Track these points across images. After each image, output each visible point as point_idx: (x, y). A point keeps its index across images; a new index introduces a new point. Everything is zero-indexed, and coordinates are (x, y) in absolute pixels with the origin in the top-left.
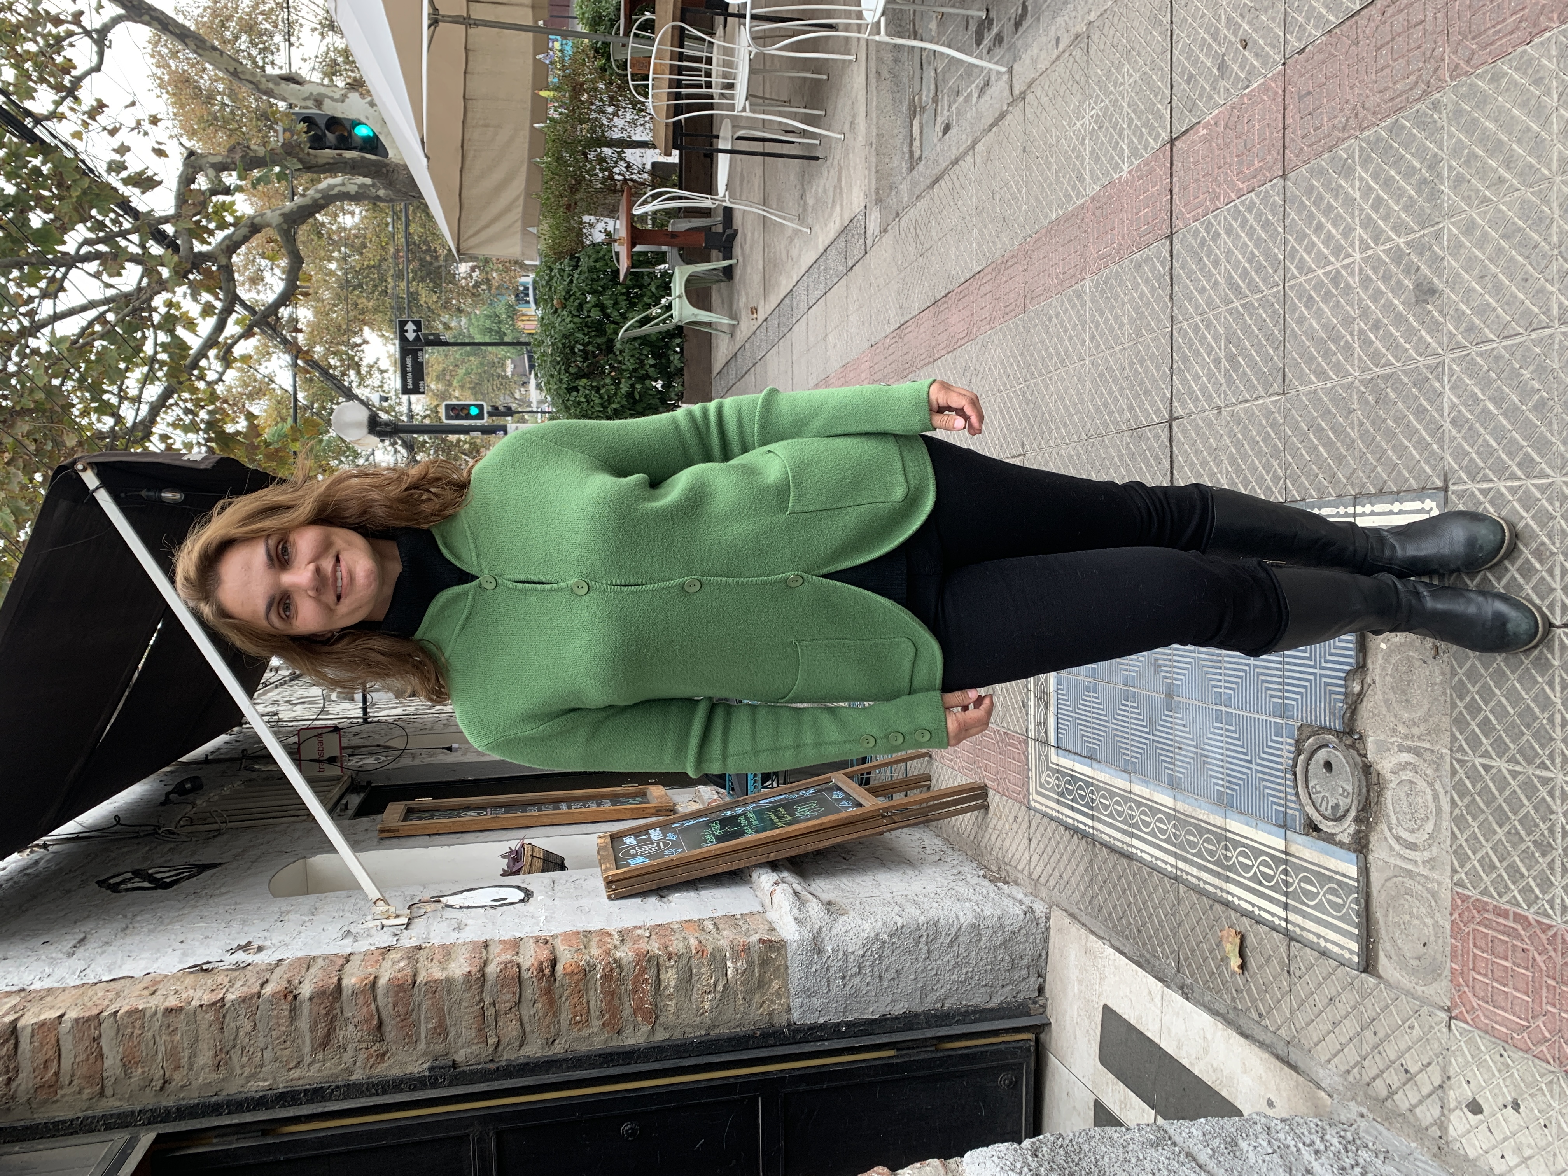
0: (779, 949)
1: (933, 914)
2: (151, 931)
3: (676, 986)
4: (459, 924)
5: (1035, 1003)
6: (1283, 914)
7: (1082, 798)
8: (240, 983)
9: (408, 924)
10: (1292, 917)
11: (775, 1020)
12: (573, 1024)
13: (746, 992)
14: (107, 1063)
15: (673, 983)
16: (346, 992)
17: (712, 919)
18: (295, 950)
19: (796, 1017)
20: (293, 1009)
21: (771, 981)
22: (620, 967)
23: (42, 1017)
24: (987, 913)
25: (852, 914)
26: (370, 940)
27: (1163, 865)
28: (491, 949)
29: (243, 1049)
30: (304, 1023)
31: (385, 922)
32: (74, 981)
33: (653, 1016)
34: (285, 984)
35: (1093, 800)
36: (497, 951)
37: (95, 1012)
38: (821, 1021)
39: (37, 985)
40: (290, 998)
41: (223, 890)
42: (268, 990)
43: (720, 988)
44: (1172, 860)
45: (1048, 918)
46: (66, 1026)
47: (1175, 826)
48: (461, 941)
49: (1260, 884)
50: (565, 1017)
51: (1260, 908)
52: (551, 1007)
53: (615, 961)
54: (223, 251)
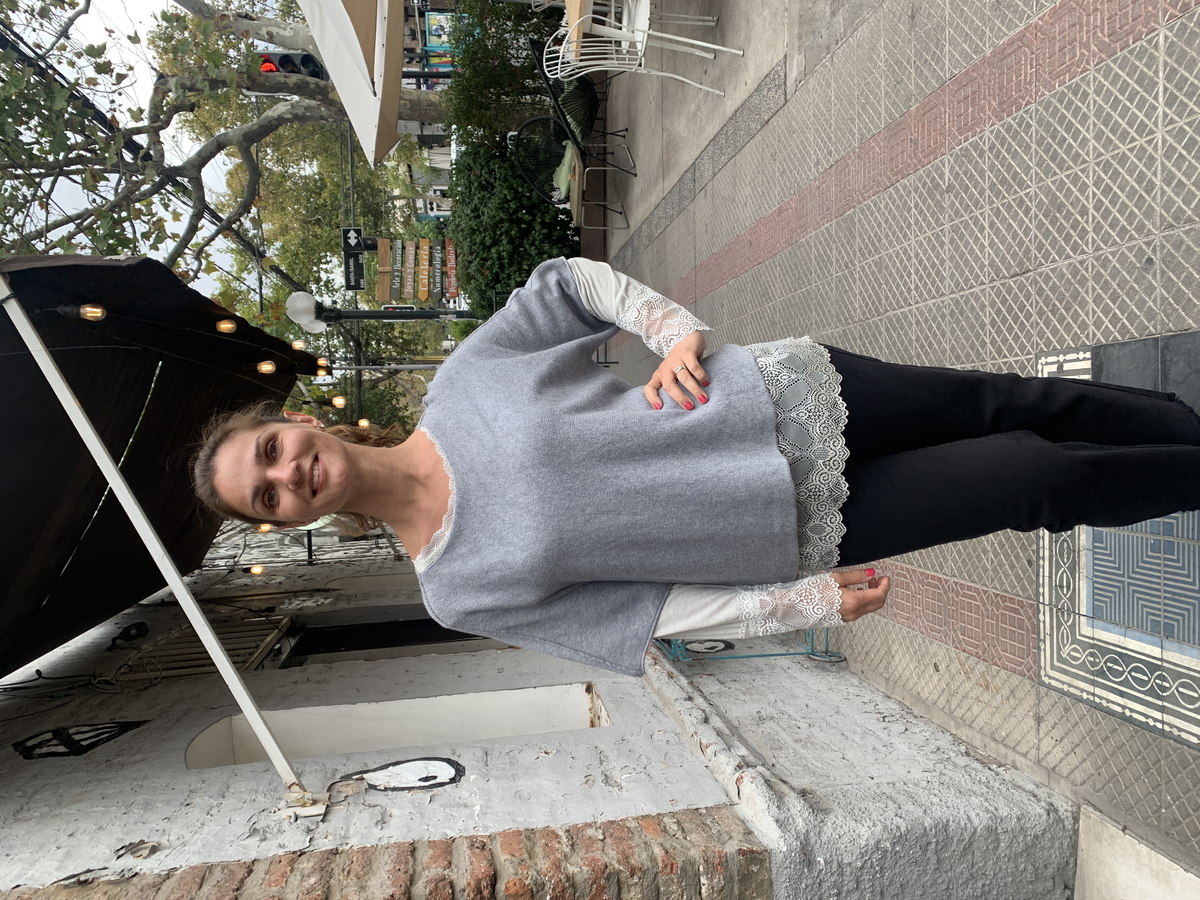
0: (762, 861)
1: (938, 813)
2: (43, 817)
4: (383, 814)
7: (1143, 682)
9: (326, 814)
17: (673, 814)
18: (191, 854)
22: (573, 886)
25: (840, 812)
26: (280, 840)
28: (419, 854)
31: (300, 811)
35: (1164, 689)
36: (426, 859)
41: (137, 758)
45: (1076, 818)
48: (385, 842)
53: (568, 878)
54: (194, 166)
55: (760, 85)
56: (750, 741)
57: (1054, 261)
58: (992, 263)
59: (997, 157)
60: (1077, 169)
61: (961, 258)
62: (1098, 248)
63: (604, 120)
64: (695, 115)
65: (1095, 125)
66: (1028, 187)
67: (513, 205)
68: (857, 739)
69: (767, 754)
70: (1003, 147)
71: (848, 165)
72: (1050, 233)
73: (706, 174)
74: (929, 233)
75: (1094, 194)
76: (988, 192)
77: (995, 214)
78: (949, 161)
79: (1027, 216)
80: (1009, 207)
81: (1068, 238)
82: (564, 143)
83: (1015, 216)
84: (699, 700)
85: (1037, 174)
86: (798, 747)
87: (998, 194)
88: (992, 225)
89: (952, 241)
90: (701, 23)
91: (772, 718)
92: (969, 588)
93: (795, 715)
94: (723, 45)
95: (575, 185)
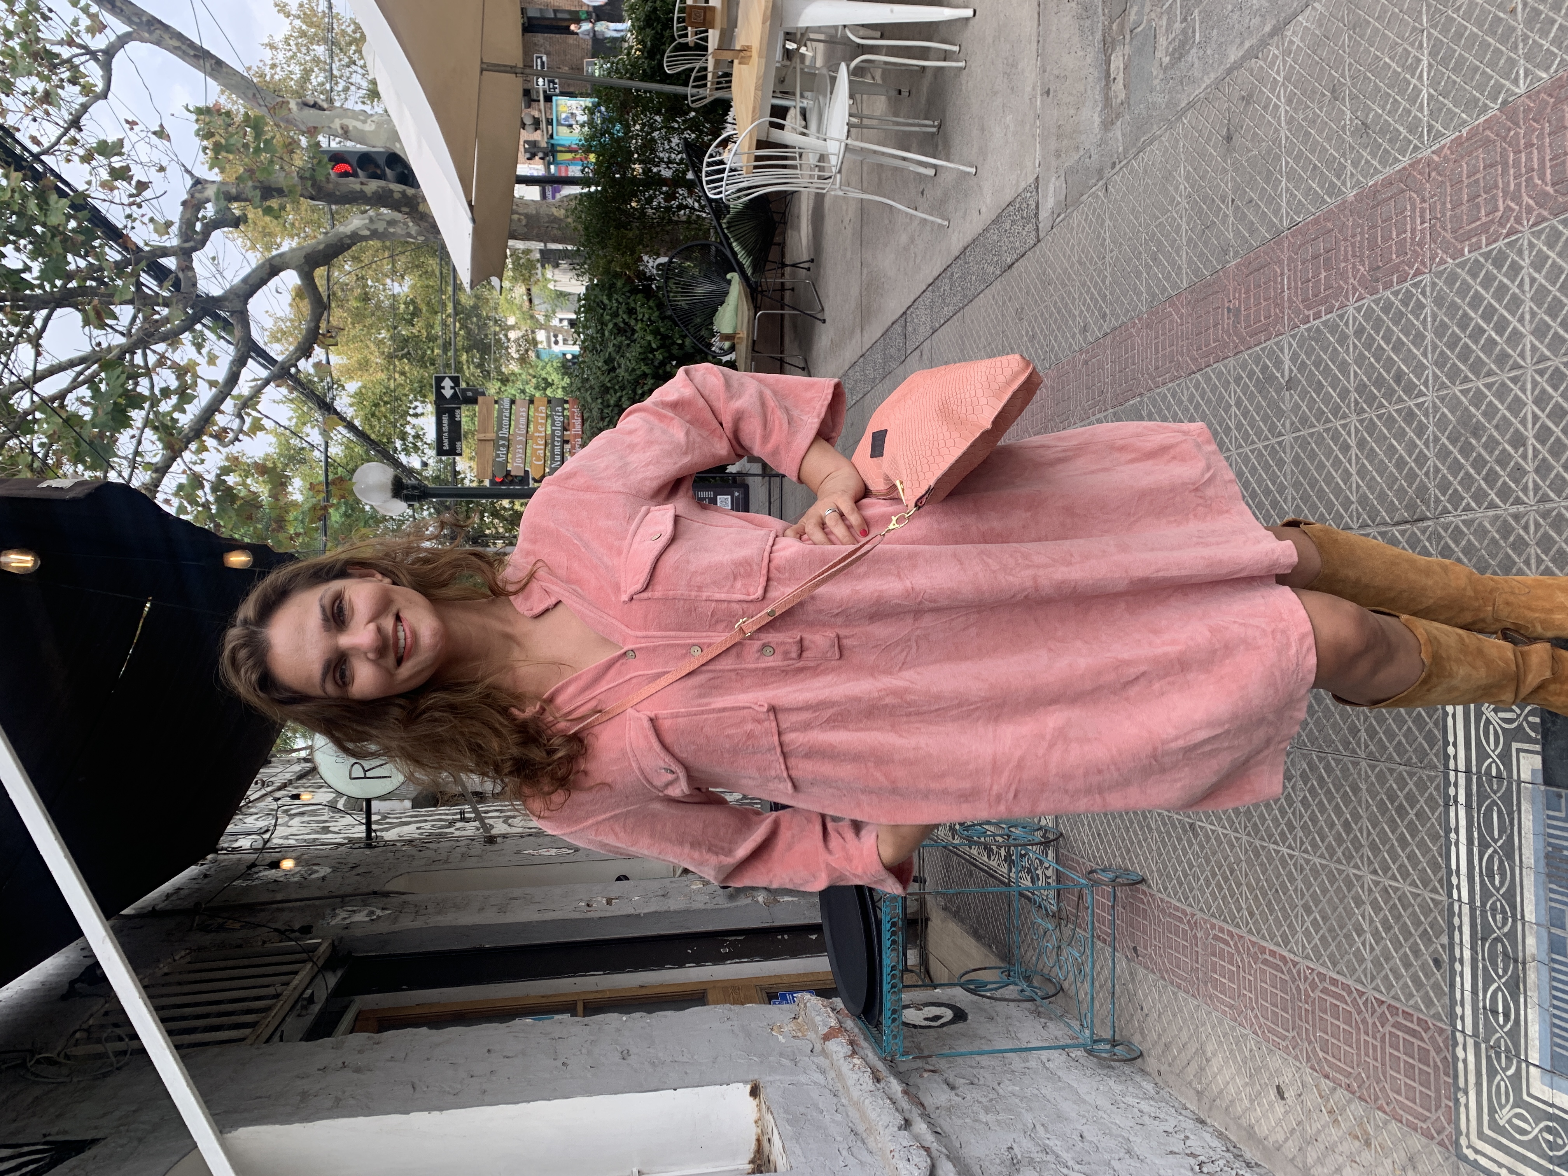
54: (238, 296)
55: (999, 215)
57: (1468, 508)
58: (1363, 500)
59: (1368, 346)
60: (1505, 377)
61: (1312, 487)
62: (1545, 499)
63: (782, 245)
64: (906, 249)
65: (1533, 314)
66: (1421, 394)
67: (659, 356)
70: (1377, 332)
71: (1131, 336)
72: (1461, 467)
73: (922, 329)
74: (1260, 445)
75: (1536, 417)
76: (1354, 395)
77: (1367, 429)
78: (1291, 345)
79: (1420, 438)
80: (1390, 421)
81: (1491, 478)
82: (729, 276)
83: (1400, 435)
84: (920, 1127)
85: (1436, 377)
87: (1371, 400)
88: (1362, 444)
89: (1297, 460)
90: (917, 129)
91: (1031, 1161)
92: (1334, 982)
94: (948, 160)
95: (743, 334)
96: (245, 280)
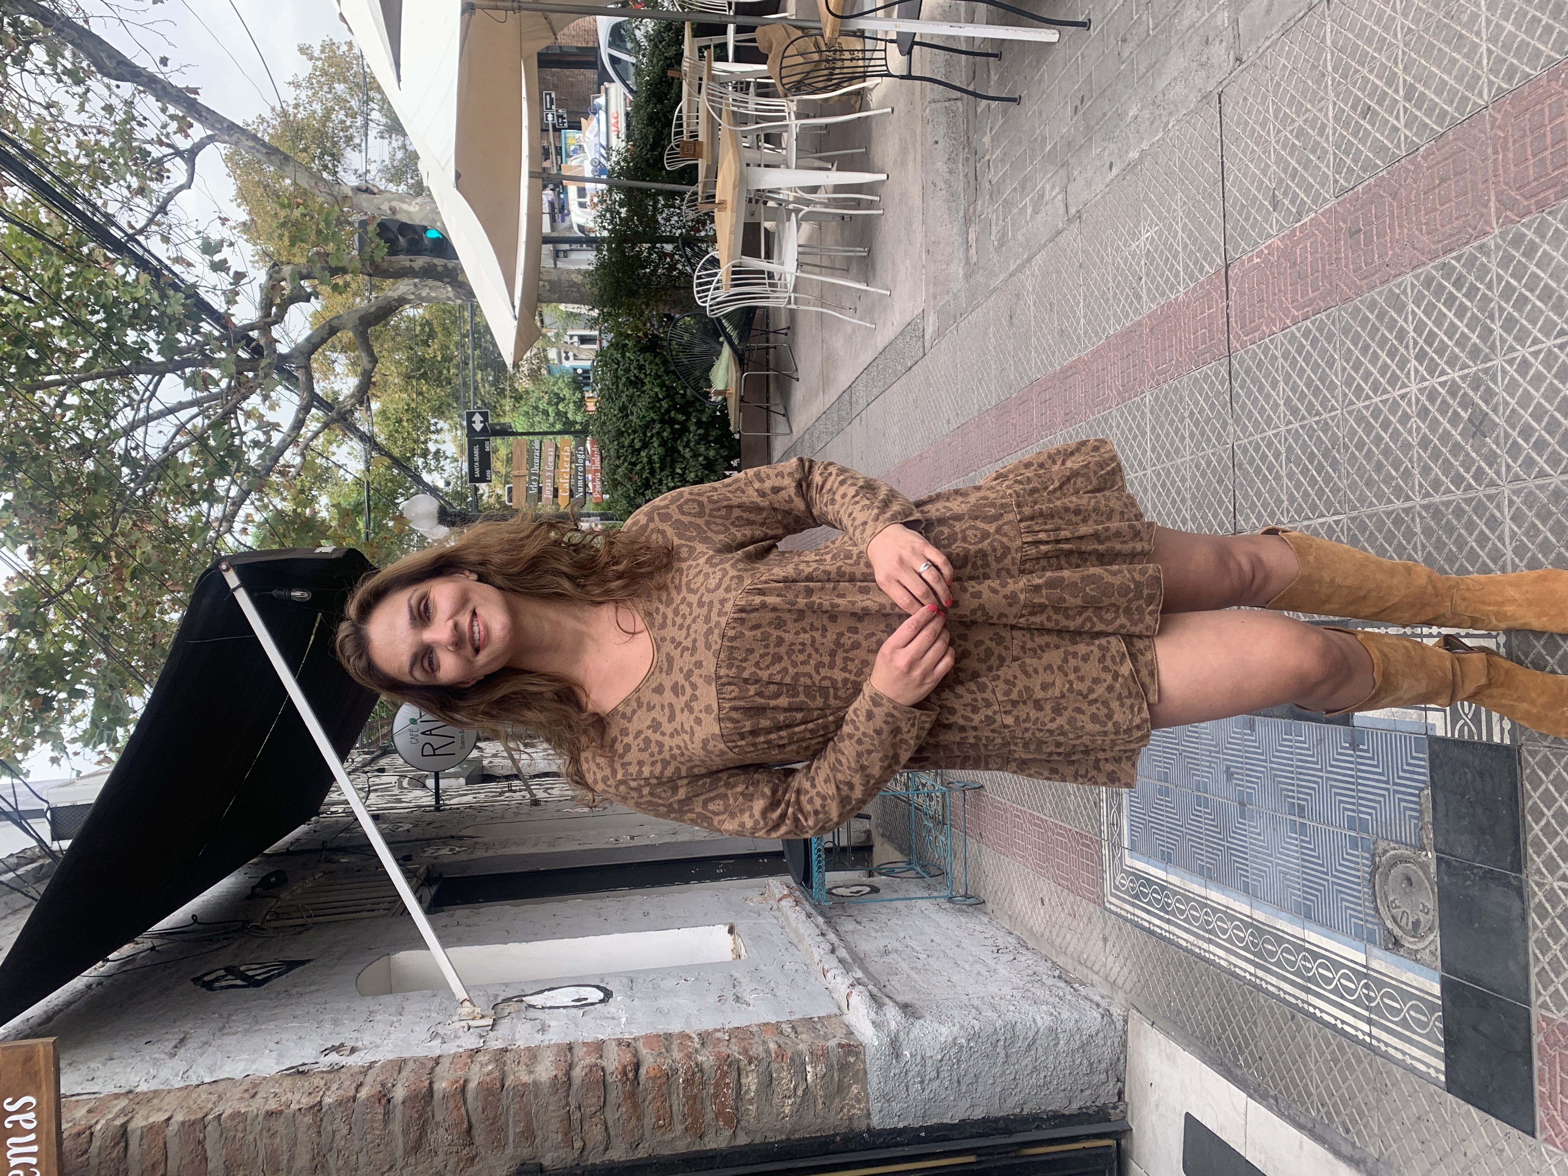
0: (857, 1054)
1: (1010, 1017)
2: (246, 1032)
3: (757, 1091)
4: (543, 1025)
5: (1115, 1107)
6: (1365, 1027)
7: (1158, 901)
8: (335, 1086)
9: (493, 1025)
10: (1375, 1031)
11: (855, 1124)
12: (656, 1127)
13: (826, 1096)
14: (211, 1166)
15: (753, 1088)
16: (437, 1096)
17: (790, 1022)
18: (385, 1054)
19: (876, 1122)
20: (387, 1113)
21: (850, 1086)
22: (701, 1071)
23: (151, 1120)
24: (1065, 1015)
25: (929, 1017)
26: (458, 1042)
27: (1242, 973)
28: (576, 1051)
29: (339, 1152)
30: (396, 1127)
31: (471, 1023)
32: (178, 1083)
33: (734, 1120)
34: (379, 1088)
35: (1169, 905)
36: (581, 1054)
37: (201, 1115)
38: (901, 1125)
39: (143, 1087)
40: (384, 1101)
41: (313, 988)
42: (363, 1094)
43: (800, 1092)
44: (1251, 969)
45: (1126, 1022)
46: (173, 1127)
47: (1252, 934)
48: (546, 1043)
49: (1342, 997)
50: (649, 1120)
51: (1343, 1022)
52: (635, 1111)
53: (697, 1065)
54: (302, 353)
55: (904, 330)
56: (871, 969)
68: (967, 967)
69: (883, 979)
73: (861, 400)
82: (720, 342)
84: (832, 936)
86: (913, 973)
91: (896, 951)
93: (918, 948)
94: (870, 285)
95: (732, 390)
96: (308, 340)
